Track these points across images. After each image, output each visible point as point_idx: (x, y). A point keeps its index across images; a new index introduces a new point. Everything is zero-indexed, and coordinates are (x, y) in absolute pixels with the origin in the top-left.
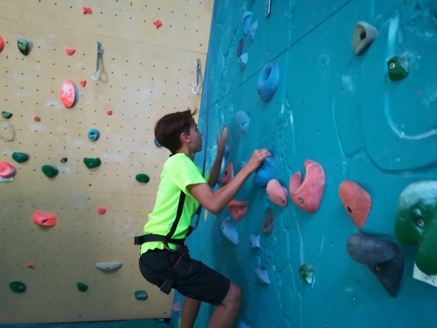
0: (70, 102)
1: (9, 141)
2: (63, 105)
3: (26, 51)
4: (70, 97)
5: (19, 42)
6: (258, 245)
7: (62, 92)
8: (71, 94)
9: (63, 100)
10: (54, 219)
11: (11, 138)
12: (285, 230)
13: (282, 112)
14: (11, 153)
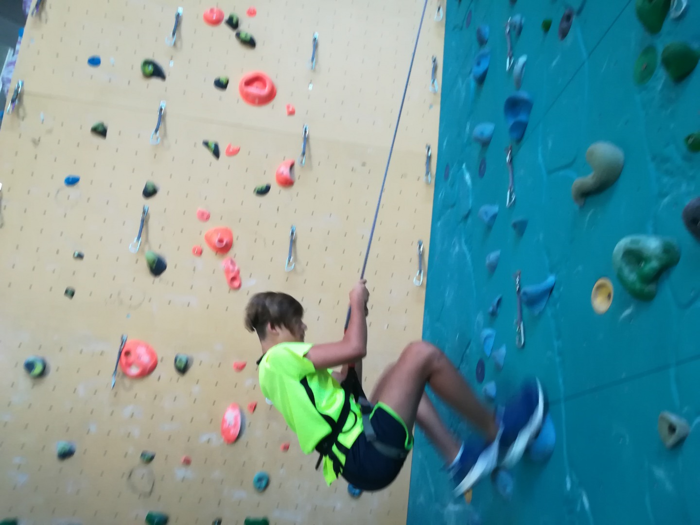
0: (233, 435)
1: (145, 495)
2: (223, 440)
3: (183, 369)
4: (234, 428)
5: (176, 359)
7: (224, 421)
8: (235, 425)
9: (223, 432)
11: (147, 490)
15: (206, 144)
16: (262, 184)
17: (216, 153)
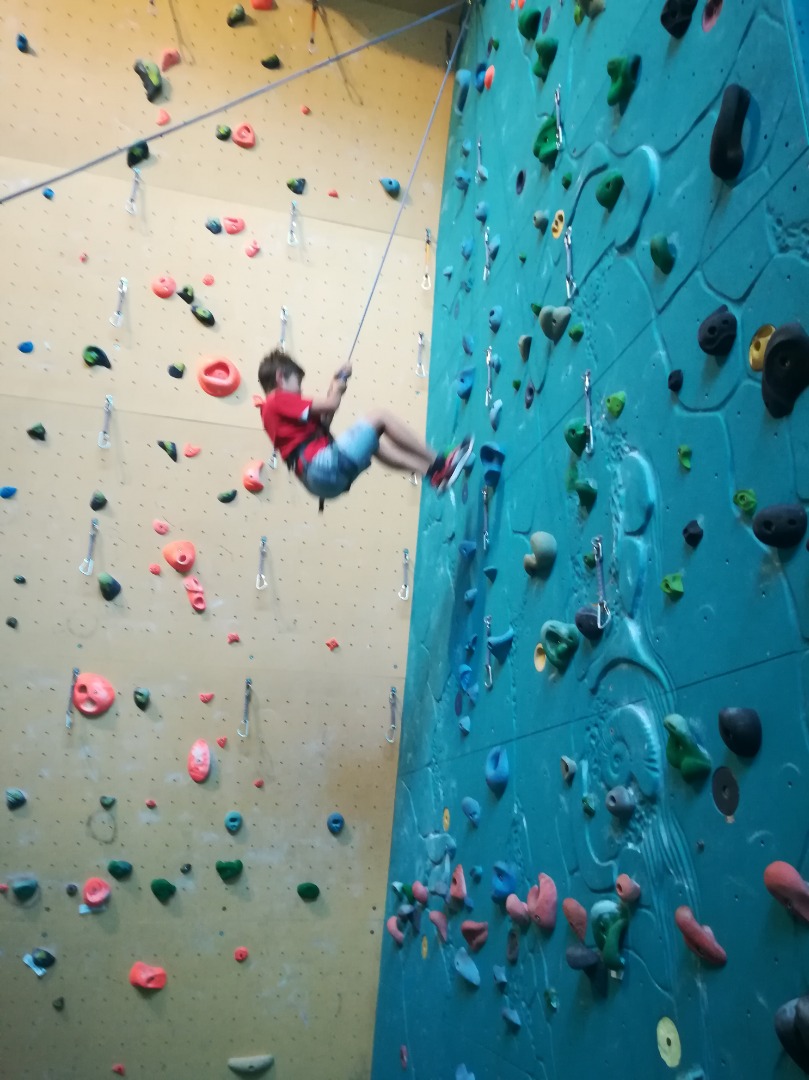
0: (202, 773)
1: (106, 843)
2: (190, 779)
3: (143, 704)
4: (202, 765)
5: (136, 693)
6: (504, 978)
7: (192, 758)
8: (205, 760)
9: (191, 770)
10: (162, 977)
11: (109, 837)
12: (530, 955)
13: (516, 812)
14: (105, 864)
15: (162, 445)
16: (228, 490)
17: (174, 456)
